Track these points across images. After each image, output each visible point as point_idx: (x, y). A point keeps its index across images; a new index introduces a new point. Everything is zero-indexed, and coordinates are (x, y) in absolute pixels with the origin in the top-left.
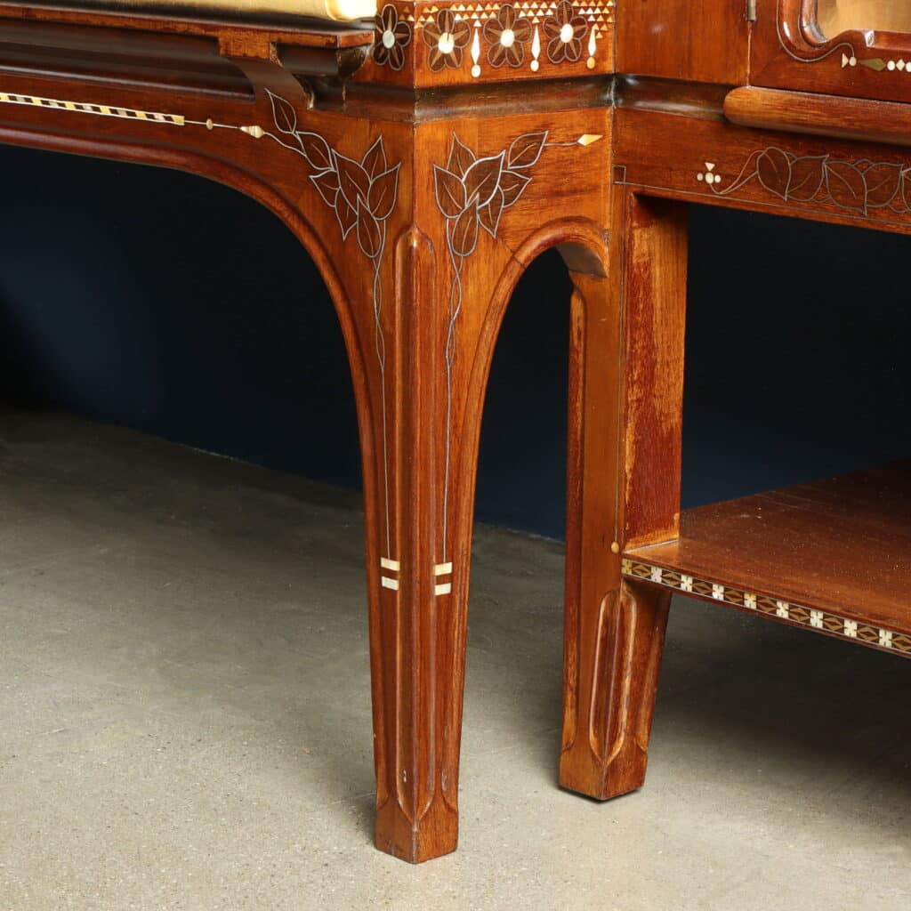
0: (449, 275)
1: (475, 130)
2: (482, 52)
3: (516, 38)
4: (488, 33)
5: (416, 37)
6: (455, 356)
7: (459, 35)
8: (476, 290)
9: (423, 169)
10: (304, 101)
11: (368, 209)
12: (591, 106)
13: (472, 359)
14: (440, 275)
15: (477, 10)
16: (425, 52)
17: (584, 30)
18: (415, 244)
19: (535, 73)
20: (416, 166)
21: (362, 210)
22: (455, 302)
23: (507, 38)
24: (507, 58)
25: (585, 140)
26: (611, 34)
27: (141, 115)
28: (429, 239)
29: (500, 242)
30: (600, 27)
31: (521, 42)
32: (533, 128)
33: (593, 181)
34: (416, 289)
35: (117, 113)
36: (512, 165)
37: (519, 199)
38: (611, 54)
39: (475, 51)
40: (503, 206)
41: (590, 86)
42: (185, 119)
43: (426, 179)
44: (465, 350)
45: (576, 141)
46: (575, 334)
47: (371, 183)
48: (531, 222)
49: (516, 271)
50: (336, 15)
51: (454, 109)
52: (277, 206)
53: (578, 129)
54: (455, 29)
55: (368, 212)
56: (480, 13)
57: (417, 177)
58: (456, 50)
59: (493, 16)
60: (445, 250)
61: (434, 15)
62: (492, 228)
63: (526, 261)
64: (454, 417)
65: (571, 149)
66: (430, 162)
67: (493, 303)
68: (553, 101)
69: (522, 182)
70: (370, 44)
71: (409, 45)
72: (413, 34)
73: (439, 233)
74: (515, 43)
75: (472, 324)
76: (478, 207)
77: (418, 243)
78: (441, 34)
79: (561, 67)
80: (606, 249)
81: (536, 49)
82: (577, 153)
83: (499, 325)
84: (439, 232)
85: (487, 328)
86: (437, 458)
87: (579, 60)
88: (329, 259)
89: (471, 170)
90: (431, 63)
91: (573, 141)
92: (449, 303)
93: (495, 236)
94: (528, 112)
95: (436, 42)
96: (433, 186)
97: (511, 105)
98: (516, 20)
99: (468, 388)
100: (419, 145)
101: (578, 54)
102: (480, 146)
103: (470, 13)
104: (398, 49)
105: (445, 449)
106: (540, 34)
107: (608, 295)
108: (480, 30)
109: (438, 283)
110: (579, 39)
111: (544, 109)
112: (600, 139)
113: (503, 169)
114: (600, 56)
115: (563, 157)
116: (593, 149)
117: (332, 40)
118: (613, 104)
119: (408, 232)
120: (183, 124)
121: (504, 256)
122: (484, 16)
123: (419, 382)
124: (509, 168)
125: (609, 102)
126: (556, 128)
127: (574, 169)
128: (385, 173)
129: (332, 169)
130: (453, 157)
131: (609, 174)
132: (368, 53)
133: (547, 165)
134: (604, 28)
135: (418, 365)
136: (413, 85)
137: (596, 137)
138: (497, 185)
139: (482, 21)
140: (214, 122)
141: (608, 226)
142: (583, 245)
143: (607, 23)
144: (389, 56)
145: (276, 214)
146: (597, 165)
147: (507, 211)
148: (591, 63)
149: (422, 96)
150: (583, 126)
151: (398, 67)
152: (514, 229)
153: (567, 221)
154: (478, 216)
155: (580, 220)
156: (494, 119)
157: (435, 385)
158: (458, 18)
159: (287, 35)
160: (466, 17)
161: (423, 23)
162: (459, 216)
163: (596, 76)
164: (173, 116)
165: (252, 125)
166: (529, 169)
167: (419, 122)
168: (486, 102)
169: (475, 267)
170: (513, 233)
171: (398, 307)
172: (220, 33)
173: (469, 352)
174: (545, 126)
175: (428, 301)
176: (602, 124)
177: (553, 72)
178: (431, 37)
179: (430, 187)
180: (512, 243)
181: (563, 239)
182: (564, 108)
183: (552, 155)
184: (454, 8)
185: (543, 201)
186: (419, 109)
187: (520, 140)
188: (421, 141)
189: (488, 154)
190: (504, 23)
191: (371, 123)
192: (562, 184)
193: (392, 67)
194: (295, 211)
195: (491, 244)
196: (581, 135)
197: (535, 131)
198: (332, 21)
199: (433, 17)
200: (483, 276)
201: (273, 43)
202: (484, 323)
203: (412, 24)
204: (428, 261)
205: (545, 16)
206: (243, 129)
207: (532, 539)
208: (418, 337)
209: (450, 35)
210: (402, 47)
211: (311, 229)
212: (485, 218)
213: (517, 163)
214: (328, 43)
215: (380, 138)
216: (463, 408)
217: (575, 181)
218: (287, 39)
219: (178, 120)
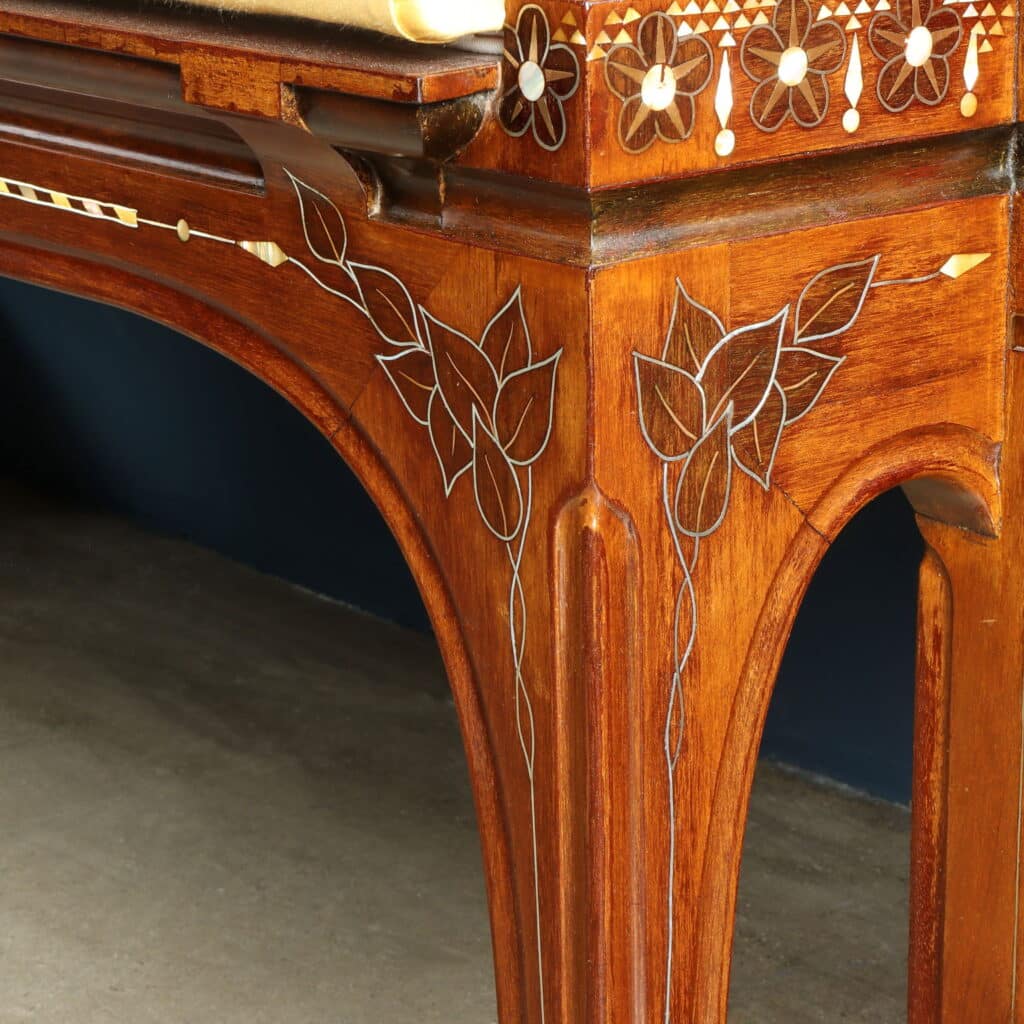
0: (669, 578)
1: (722, 271)
2: (737, 101)
3: (812, 64)
4: (751, 58)
5: (590, 81)
6: (685, 745)
7: (687, 68)
8: (728, 599)
9: (610, 363)
10: (362, 200)
11: (496, 439)
12: (966, 195)
13: (720, 744)
14: (651, 582)
15: (726, 10)
16: (611, 112)
17: (953, 38)
18: (594, 525)
19: (852, 135)
20: (595, 361)
21: (482, 438)
22: (683, 632)
23: (792, 67)
24: (791, 110)
25: (954, 267)
26: (1009, 43)
27: (61, 201)
28: (626, 511)
29: (778, 496)
30: (988, 27)
31: (823, 73)
32: (846, 252)
33: (971, 349)
34: (599, 618)
35: (20, 193)
36: (801, 336)
37: (816, 404)
38: (1008, 83)
39: (724, 100)
40: (783, 422)
41: (965, 154)
42: (139, 216)
43: (616, 384)
44: (705, 730)
45: (938, 269)
46: (929, 641)
47: (500, 386)
48: (843, 449)
49: (812, 550)
50: (414, 32)
51: (677, 231)
52: (314, 407)
53: (939, 243)
54: (679, 54)
55: (495, 444)
56: (734, 17)
57: (597, 383)
58: (681, 102)
59: (761, 20)
60: (661, 529)
61: (631, 28)
62: (761, 470)
63: (832, 528)
64: (683, 866)
65: (925, 287)
66: (625, 349)
67: (765, 621)
68: (891, 192)
69: (824, 368)
70: (492, 90)
71: (576, 94)
72: (584, 72)
73: (647, 496)
74: (808, 75)
75: (720, 672)
76: (731, 432)
77: (601, 523)
78: (646, 70)
79: (906, 120)
80: (996, 482)
81: (854, 86)
82: (938, 295)
83: (776, 665)
84: (646, 494)
85: (751, 673)
86: (648, 953)
87: (943, 102)
88: (417, 528)
89: (715, 356)
90: (625, 133)
91: (931, 272)
92: (670, 638)
93: (766, 487)
94: (836, 220)
95: (636, 87)
96: (633, 398)
97: (803, 208)
98: (811, 26)
99: (713, 803)
100: (602, 315)
101: (941, 89)
102: (734, 302)
103: (711, 19)
104: (552, 105)
105: (665, 933)
106: (862, 52)
107: (998, 572)
108: (734, 53)
109: (646, 599)
110: (944, 57)
111: (872, 209)
112: (985, 262)
113: (784, 345)
114: (988, 89)
115: (909, 306)
116: (972, 283)
117: (406, 87)
118: (1013, 185)
119: (581, 498)
120: (136, 226)
121: (785, 523)
122: (742, 22)
123: (608, 807)
124: (795, 343)
125: (1004, 183)
126: (895, 248)
127: (932, 327)
128: (529, 368)
129: (421, 347)
130: (676, 330)
131: (1004, 330)
132: (488, 108)
133: (877, 326)
134: (996, 29)
135: (604, 773)
136: (584, 185)
137: (977, 259)
138: (772, 380)
139: (737, 35)
140: (191, 228)
141: (999, 435)
142: (949, 478)
143: (1002, 19)
144: (532, 118)
145: (315, 423)
146: (980, 316)
147: (792, 432)
148: (968, 105)
149: (607, 206)
150: (951, 237)
151: (553, 144)
152: (807, 467)
153: (916, 434)
154: (731, 450)
155: (942, 430)
156: (767, 242)
157: (643, 810)
158: (684, 31)
159: (314, 70)
160: (702, 27)
161: (605, 47)
162: (689, 455)
163: (978, 132)
164: (118, 208)
165: (261, 240)
166: (839, 338)
167: (599, 264)
168: (747, 206)
169: (726, 552)
170: (806, 474)
171: (560, 650)
172: (183, 57)
173: (715, 730)
174: (874, 245)
175: (623, 639)
176: (990, 231)
177: (890, 131)
178: (626, 77)
179: (627, 399)
180: (801, 496)
181: (909, 474)
182: (912, 205)
183: (887, 305)
184: (675, 10)
185: (869, 401)
186: (602, 234)
187: (820, 280)
188: (605, 303)
189: (751, 317)
190: (784, 33)
191: (497, 260)
192: (907, 362)
193: (541, 144)
194: (349, 421)
195: (758, 503)
196: (947, 257)
197: (852, 258)
198: (406, 42)
199: (628, 32)
200: (742, 571)
201: (288, 85)
202: (746, 667)
203: (582, 51)
204: (625, 554)
205: (874, 13)
206: (246, 245)
207: (817, 788)
208: (603, 718)
209: (668, 70)
210: (560, 99)
211: (381, 463)
212: (747, 451)
213: (812, 330)
214: (399, 93)
215: (518, 291)
216: (701, 848)
217: (934, 354)
218: (313, 77)
219: (127, 216)
